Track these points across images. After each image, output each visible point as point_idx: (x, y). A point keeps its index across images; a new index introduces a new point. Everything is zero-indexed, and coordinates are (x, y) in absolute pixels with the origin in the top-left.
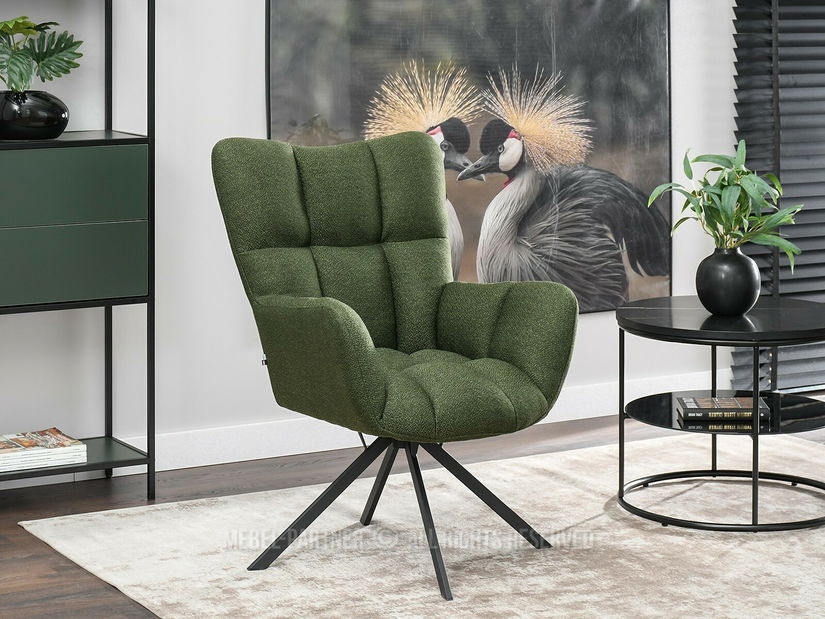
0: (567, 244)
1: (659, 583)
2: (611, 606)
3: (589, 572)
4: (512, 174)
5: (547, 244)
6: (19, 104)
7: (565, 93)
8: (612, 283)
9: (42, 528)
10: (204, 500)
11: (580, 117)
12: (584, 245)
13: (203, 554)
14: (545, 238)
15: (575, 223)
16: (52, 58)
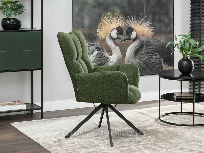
0: (148, 58)
1: (167, 139)
2: (154, 145)
3: (149, 137)
4: (134, 40)
5: (143, 58)
6: (9, 21)
7: (147, 21)
8: (159, 67)
9: (15, 125)
10: (56, 118)
11: (151, 27)
12: (152, 58)
13: (54, 131)
14: (142, 56)
15: (150, 52)
16: (17, 10)
